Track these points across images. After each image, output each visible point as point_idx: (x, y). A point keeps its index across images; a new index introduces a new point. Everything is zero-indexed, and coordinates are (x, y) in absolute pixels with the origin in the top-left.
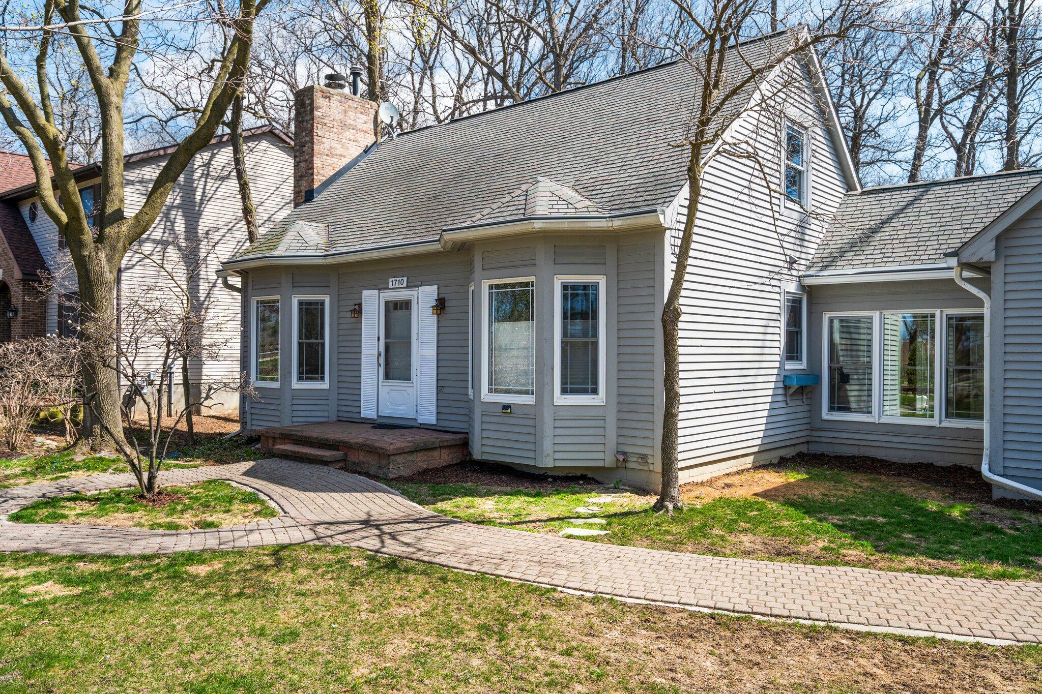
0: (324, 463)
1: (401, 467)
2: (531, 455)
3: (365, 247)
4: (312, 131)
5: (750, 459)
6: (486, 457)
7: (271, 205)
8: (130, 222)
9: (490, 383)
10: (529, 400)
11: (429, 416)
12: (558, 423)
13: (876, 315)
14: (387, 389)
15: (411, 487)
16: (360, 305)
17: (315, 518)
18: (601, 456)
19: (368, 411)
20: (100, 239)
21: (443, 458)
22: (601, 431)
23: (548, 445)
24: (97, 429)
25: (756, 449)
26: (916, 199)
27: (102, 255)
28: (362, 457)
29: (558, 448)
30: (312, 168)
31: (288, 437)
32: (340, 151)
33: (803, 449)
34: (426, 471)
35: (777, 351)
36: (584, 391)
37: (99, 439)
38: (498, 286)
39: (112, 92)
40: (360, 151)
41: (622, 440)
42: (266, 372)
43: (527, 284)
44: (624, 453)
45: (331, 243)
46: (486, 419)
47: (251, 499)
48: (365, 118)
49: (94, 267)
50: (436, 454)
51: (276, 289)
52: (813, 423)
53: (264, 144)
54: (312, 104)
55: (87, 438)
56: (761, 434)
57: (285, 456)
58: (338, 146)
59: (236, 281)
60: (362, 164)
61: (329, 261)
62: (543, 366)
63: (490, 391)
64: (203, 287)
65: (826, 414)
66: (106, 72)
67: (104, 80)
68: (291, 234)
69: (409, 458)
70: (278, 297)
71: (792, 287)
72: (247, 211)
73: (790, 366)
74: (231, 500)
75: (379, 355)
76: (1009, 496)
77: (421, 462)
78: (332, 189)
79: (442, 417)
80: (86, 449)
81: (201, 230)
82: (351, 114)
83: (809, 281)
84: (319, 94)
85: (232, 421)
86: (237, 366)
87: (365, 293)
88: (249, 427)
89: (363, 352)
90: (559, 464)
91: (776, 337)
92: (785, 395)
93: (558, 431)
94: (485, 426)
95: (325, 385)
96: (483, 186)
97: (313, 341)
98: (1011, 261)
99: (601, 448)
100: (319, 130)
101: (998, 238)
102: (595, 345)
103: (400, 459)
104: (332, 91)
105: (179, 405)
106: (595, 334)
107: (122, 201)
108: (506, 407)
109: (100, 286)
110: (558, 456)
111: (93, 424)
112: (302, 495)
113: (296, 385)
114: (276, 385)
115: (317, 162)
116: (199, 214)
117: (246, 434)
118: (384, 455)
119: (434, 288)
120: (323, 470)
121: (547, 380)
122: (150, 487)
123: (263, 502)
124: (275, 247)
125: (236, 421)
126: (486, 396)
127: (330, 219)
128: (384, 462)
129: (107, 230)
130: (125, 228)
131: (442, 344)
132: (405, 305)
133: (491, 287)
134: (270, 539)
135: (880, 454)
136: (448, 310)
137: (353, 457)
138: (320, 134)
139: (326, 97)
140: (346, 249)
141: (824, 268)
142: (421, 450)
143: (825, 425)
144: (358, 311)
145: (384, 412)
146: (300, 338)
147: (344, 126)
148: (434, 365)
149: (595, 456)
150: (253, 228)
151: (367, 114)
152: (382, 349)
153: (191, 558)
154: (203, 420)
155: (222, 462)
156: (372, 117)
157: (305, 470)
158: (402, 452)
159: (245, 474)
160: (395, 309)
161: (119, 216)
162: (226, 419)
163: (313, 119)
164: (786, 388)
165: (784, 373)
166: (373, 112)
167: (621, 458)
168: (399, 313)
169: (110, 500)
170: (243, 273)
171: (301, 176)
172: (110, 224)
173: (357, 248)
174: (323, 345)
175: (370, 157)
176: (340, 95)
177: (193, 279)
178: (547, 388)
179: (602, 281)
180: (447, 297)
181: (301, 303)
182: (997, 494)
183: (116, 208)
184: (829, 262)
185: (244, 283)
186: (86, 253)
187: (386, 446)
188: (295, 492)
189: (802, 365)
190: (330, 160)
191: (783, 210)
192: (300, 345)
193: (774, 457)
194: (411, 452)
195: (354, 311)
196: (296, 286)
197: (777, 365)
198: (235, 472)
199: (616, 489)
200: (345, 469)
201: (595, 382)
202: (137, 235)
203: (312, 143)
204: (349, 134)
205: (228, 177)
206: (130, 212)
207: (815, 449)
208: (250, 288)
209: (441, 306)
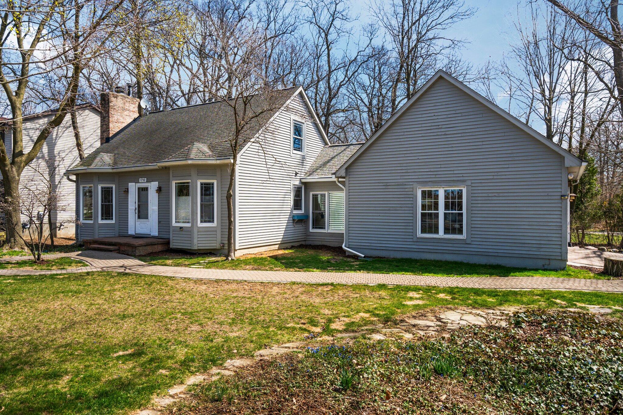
0: (111, 251)
1: (141, 251)
2: (189, 245)
3: (129, 166)
4: (108, 112)
5: (277, 246)
6: (174, 247)
7: (91, 140)
8: (26, 156)
9: (176, 219)
10: (189, 225)
11: (155, 233)
12: (199, 233)
13: (326, 193)
14: (139, 223)
15: (144, 258)
16: (128, 189)
17: (103, 266)
18: (215, 245)
19: (131, 232)
20: (13, 163)
21: (159, 248)
22: (215, 236)
23: (195, 241)
24: (12, 240)
25: (279, 242)
26: (345, 150)
27: (14, 169)
28: (126, 248)
29: (199, 242)
30: (109, 128)
31: (95, 242)
32: (122, 120)
33: (303, 243)
34: (152, 253)
35: (289, 206)
36: (209, 222)
37: (13, 244)
38: (178, 183)
39: (17, 103)
40: (131, 120)
41: (223, 239)
42: (88, 217)
43: (188, 183)
44: (223, 243)
45: (115, 163)
46: (174, 233)
47: (80, 262)
48: (133, 106)
49: (10, 175)
50: (156, 246)
51: (91, 182)
52: (307, 233)
53: (87, 112)
54: (108, 99)
55: (8, 243)
56: (282, 237)
57: (95, 249)
58: (121, 118)
59: (74, 178)
60: (132, 126)
61: (115, 171)
62: (194, 212)
63: (176, 222)
64: (57, 178)
65: (311, 230)
66: (14, 94)
67: (14, 98)
68: (98, 159)
69: (145, 248)
70: (92, 185)
71: (297, 183)
72: (79, 145)
73: (295, 212)
74: (71, 263)
75: (136, 209)
76: (350, 254)
77: (149, 249)
78: (118, 137)
79: (161, 233)
80: (7, 248)
81: (56, 152)
82: (127, 104)
83: (303, 181)
84: (112, 96)
85: (72, 240)
86: (74, 214)
87: (130, 184)
88: (79, 240)
89: (129, 207)
90: (199, 248)
91: (289, 201)
92: (293, 223)
93: (199, 236)
94: (174, 235)
95: (113, 222)
96: (178, 142)
97: (107, 203)
98: (351, 176)
99: (215, 242)
100: (112, 112)
101: (346, 169)
102: (213, 205)
103: (141, 248)
104: (118, 94)
105: (46, 232)
106: (213, 201)
107: (22, 147)
108: (181, 228)
109: (13, 183)
110: (199, 245)
111: (10, 237)
112: (99, 261)
113: (100, 221)
114: (91, 222)
115: (111, 125)
116: (55, 144)
117: (79, 243)
118: (134, 247)
119: (157, 183)
120: (110, 254)
121: (195, 217)
122: (38, 259)
123: (84, 263)
124: (90, 165)
125: (74, 240)
126: (174, 224)
127: (116, 152)
128: (134, 250)
129: (16, 159)
130: (24, 158)
131: (160, 204)
132: (146, 189)
133: (176, 183)
134: (86, 271)
135: (328, 244)
136: (162, 191)
137: (122, 248)
138: (112, 113)
139: (115, 97)
140: (121, 166)
141: (309, 175)
142: (149, 245)
143: (312, 234)
144: (127, 191)
145: (138, 232)
146: (102, 202)
147: (124, 109)
148: (157, 213)
149: (213, 245)
150: (81, 153)
151: (135, 104)
152: (137, 207)
153: (57, 275)
154: (58, 240)
155: (67, 252)
156: (137, 105)
157: (102, 253)
158: (141, 246)
159: (77, 255)
160: (142, 190)
161: (21, 154)
162: (69, 239)
163: (109, 107)
164: (294, 220)
165: (292, 215)
166: (138, 103)
167: (222, 245)
168: (143, 193)
169: (23, 263)
170: (77, 175)
171: (104, 131)
172: (17, 157)
173: (125, 166)
174: (112, 205)
175: (136, 123)
176: (122, 96)
177: (52, 174)
178: (195, 221)
179: (215, 182)
180: (162, 186)
181: (102, 188)
182: (347, 254)
183: (20, 150)
184: (311, 173)
185: (77, 178)
186: (7, 169)
187: (135, 244)
188: (97, 260)
189: (302, 212)
190: (117, 125)
191: (292, 154)
192: (102, 205)
193: (289, 245)
194: (145, 246)
195: (125, 191)
196: (101, 181)
197: (290, 212)
198: (73, 255)
199: (220, 256)
200: (119, 253)
201: (213, 218)
202: (28, 161)
203: (109, 117)
204: (126, 113)
205: (70, 127)
206: (26, 151)
207: (308, 243)
208: (79, 182)
209: (159, 190)
